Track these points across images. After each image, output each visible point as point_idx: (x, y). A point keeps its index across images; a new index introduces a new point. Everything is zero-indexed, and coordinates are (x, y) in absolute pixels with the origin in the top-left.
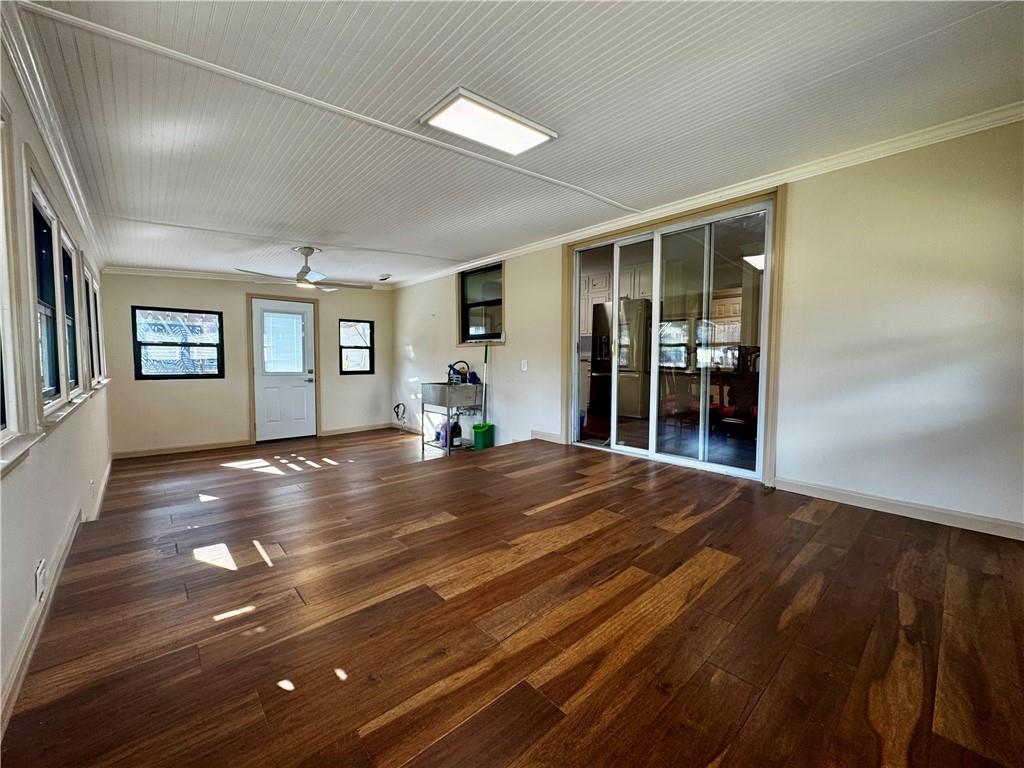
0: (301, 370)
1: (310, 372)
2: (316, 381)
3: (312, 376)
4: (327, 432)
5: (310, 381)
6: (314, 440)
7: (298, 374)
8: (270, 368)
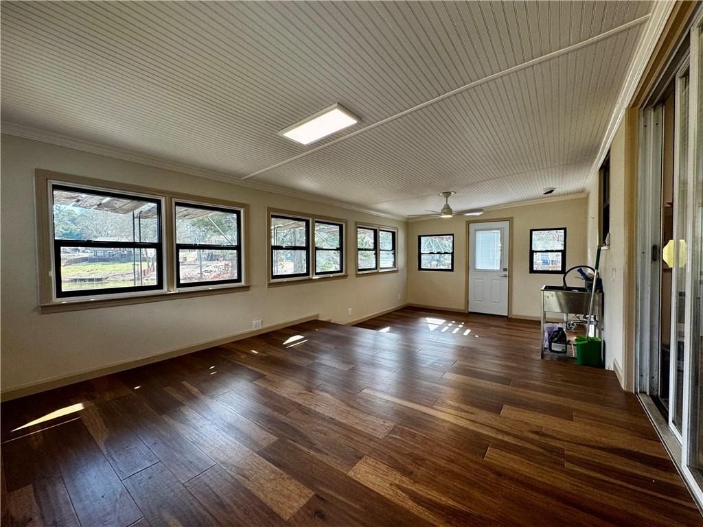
0: (499, 269)
1: (505, 270)
2: (510, 277)
3: (507, 273)
4: (516, 315)
5: (505, 276)
6: (506, 319)
7: (496, 271)
8: (479, 266)
